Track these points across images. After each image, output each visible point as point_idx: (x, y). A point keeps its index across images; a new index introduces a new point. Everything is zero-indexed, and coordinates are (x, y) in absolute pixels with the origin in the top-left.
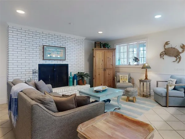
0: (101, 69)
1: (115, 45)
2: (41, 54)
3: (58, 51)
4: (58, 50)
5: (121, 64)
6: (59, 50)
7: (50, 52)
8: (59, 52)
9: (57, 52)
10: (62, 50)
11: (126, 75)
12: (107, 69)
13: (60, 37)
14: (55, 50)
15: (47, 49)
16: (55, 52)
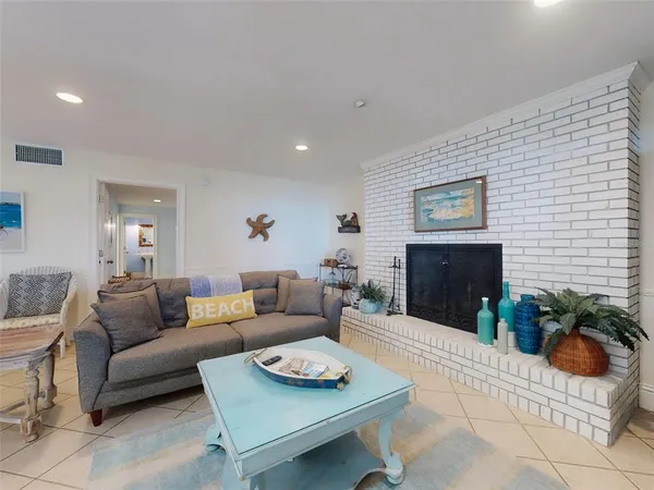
3: (455, 198)
4: (453, 194)
6: (459, 193)
7: (430, 207)
8: (458, 202)
9: (449, 204)
10: (470, 191)
13: (465, 143)
14: (446, 196)
15: (423, 199)
16: (445, 203)
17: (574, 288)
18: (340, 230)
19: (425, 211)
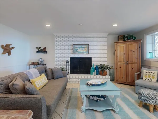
0: (123, 62)
1: (145, 35)
2: (71, 50)
3: (83, 48)
4: (82, 47)
5: (153, 57)
6: (84, 47)
8: (84, 48)
9: (82, 49)
10: (86, 47)
11: (153, 72)
12: (130, 63)
13: (85, 37)
14: (81, 47)
15: (75, 47)
16: (81, 48)
17: (102, 64)
18: (37, 52)
19: (76, 49)
